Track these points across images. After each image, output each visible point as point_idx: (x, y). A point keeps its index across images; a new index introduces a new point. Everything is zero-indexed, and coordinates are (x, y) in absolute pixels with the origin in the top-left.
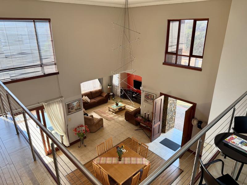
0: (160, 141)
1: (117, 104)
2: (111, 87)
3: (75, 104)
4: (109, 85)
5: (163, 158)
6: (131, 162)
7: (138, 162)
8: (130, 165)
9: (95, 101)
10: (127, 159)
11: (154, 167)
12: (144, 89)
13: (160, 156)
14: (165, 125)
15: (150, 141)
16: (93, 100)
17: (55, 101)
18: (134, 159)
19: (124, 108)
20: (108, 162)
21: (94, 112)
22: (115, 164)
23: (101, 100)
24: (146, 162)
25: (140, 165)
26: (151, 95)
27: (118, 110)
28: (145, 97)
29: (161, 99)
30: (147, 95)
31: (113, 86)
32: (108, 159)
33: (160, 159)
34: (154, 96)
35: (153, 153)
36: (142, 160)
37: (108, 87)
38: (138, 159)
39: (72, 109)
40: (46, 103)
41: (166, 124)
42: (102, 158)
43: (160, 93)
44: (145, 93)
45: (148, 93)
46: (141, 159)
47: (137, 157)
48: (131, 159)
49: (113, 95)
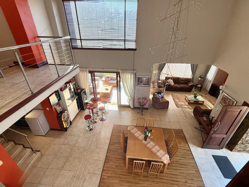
0: (214, 154)
1: (195, 97)
2: (202, 79)
3: (144, 79)
4: (201, 77)
5: (200, 172)
6: (153, 148)
7: (158, 154)
8: (150, 150)
9: (179, 86)
10: (152, 143)
11: (181, 171)
12: (225, 90)
13: (199, 168)
14: (236, 144)
15: (201, 146)
16: (177, 85)
17: (128, 71)
18: (158, 148)
19: (202, 102)
20: (136, 135)
21: (172, 94)
22: (139, 140)
23: (184, 87)
24: (166, 159)
25: (157, 157)
26: (230, 100)
27: (193, 102)
28: (222, 100)
29: (241, 110)
30: (225, 98)
31: (205, 79)
32: (139, 132)
33: (195, 169)
34: (233, 102)
35: (194, 158)
36: (164, 155)
37: (200, 79)
38: (161, 151)
39: (141, 82)
40: (122, 70)
41: (238, 143)
42: (135, 129)
43: (245, 102)
44: (224, 95)
45: (227, 96)
46: (164, 153)
47: (162, 148)
48: (155, 146)
49: (200, 87)
